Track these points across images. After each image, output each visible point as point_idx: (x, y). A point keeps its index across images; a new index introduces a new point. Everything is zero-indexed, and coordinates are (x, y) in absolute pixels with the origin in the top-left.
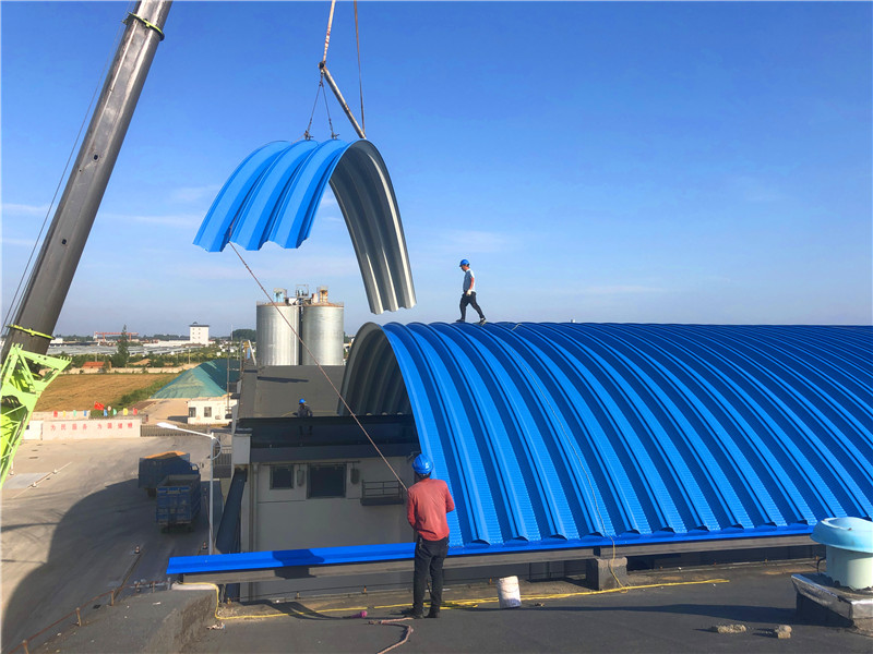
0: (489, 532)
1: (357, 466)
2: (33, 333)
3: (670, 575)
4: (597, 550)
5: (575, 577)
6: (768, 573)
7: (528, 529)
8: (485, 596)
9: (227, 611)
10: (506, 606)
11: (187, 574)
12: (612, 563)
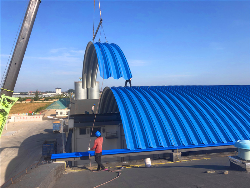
0: (142, 146)
1: (104, 128)
2: (8, 90)
3: (194, 157)
4: (173, 151)
5: (167, 158)
6: (222, 156)
7: (153, 145)
8: (141, 164)
9: (68, 169)
10: (147, 167)
11: (57, 159)
12: (177, 154)
